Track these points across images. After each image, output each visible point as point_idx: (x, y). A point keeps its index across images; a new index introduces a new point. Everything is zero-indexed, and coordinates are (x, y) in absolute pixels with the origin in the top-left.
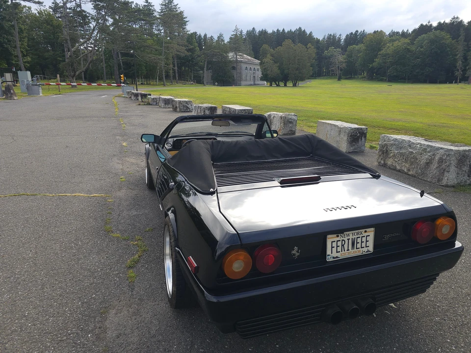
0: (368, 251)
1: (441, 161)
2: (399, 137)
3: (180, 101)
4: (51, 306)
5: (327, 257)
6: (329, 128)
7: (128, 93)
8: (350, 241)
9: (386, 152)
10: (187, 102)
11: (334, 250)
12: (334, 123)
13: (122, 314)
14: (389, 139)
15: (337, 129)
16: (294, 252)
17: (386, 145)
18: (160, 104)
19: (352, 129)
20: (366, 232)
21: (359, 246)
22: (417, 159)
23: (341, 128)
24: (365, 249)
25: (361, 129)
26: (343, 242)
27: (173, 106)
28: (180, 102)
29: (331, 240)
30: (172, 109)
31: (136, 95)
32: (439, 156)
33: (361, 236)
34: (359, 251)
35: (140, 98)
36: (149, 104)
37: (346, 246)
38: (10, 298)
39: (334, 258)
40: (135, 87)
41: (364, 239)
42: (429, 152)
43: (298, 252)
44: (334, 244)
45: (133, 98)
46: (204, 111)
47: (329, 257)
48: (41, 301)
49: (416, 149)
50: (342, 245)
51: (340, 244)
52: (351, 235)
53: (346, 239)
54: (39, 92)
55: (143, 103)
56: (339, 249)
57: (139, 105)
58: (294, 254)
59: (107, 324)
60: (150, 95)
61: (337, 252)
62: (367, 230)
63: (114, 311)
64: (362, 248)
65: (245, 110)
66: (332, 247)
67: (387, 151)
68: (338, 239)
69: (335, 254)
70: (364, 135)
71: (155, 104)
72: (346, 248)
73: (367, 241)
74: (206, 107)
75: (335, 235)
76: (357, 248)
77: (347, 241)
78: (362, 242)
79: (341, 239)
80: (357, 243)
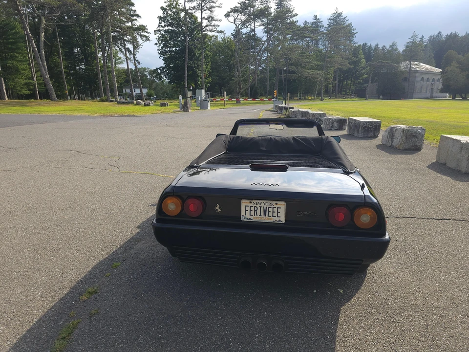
0: (280, 221)
3: (314, 114)
8: (262, 209)
10: (320, 115)
11: (248, 212)
16: (217, 208)
18: (298, 117)
20: (276, 204)
21: (271, 214)
24: (277, 219)
26: (256, 208)
29: (245, 203)
31: (282, 109)
33: (272, 207)
34: (270, 219)
37: (258, 212)
39: (247, 219)
41: (275, 210)
43: (220, 208)
44: (248, 208)
46: (333, 124)
47: (243, 217)
50: (255, 211)
51: (252, 209)
52: (263, 204)
53: (258, 206)
54: (208, 106)
56: (252, 213)
57: (280, 117)
61: (250, 215)
62: (278, 202)
64: (273, 216)
65: (371, 122)
66: (246, 210)
68: (251, 205)
69: (248, 216)
72: (259, 214)
73: (278, 212)
74: (335, 119)
75: (249, 201)
76: (268, 216)
77: (259, 208)
78: (273, 212)
79: (254, 205)
80: (269, 212)
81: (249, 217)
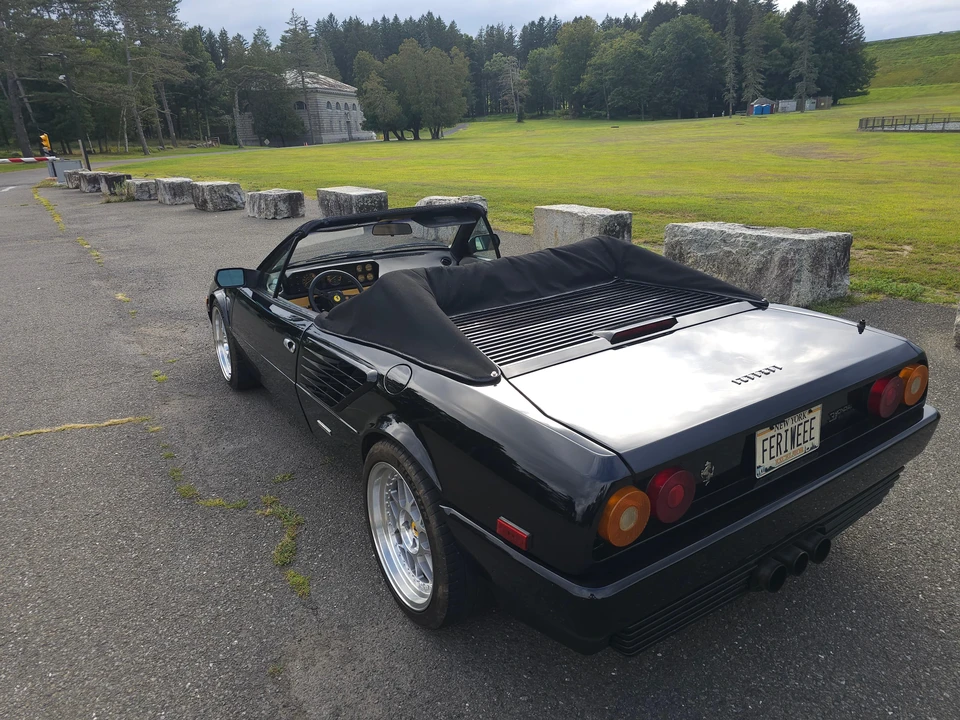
0: (813, 447)
1: (784, 263)
2: (699, 225)
3: (212, 187)
4: (147, 686)
5: (758, 471)
6: (559, 220)
7: (69, 176)
8: (789, 433)
9: (680, 257)
10: (227, 188)
11: (767, 454)
12: (568, 210)
13: (319, 665)
14: (682, 231)
15: (576, 221)
16: (705, 472)
17: (678, 243)
18: (160, 197)
19: (606, 218)
20: (810, 411)
21: (801, 440)
22: (739, 264)
23: (584, 218)
24: (809, 445)
25: (622, 216)
26: (779, 437)
27: (195, 199)
28: (212, 189)
29: (761, 437)
30: (193, 207)
31: (94, 180)
32: (779, 255)
33: (804, 421)
34: (800, 450)
35: (104, 187)
36: (131, 199)
37: (783, 444)
38: (31, 692)
39: (767, 470)
40: (83, 162)
41: (808, 426)
42: (761, 249)
44: (767, 444)
45: (84, 186)
46: (276, 206)
47: (760, 470)
48: (113, 680)
49: (737, 246)
50: (778, 444)
51: (774, 442)
52: (790, 423)
53: (782, 431)
55: (113, 198)
56: (774, 452)
57: (108, 202)
58: (705, 476)
59: (297, 692)
60: (129, 177)
61: (771, 458)
63: (298, 665)
64: (804, 442)
65: (370, 196)
66: (764, 451)
67: (681, 255)
68: (772, 433)
69: (768, 463)
70: (626, 229)
71: (146, 197)
72: (783, 449)
73: (811, 429)
74: (278, 196)
75: (768, 427)
76: (797, 445)
77: (784, 436)
78: (805, 432)
79: (777, 433)
80: (798, 435)
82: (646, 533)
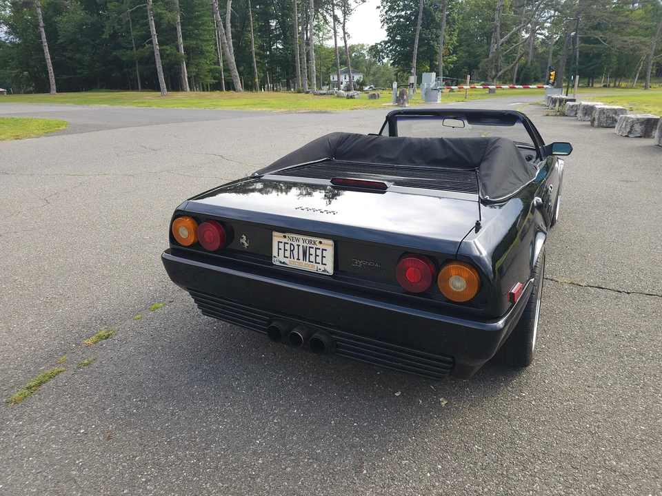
0: (325, 271)
3: (603, 109)
8: (301, 249)
11: (281, 252)
16: (243, 241)
18: (578, 115)
20: (320, 243)
21: (312, 258)
24: (321, 267)
26: (292, 247)
27: (592, 117)
29: (277, 237)
30: (590, 123)
31: (555, 101)
33: (315, 246)
34: (313, 266)
35: (557, 106)
36: (563, 114)
37: (295, 252)
39: (280, 262)
41: (319, 252)
43: (246, 241)
44: (281, 246)
45: (551, 106)
47: (275, 259)
50: (291, 251)
51: (288, 247)
52: (301, 241)
53: (295, 244)
54: (437, 98)
55: (557, 113)
56: (288, 254)
58: (243, 243)
61: (285, 257)
62: (323, 241)
64: (316, 263)
66: (279, 249)
68: (286, 240)
69: (282, 258)
71: (573, 114)
72: (296, 257)
73: (323, 257)
74: (638, 119)
75: (282, 235)
76: (309, 261)
77: (296, 247)
78: (316, 256)
79: (290, 242)
80: (310, 254)
81: (283, 260)
82: (193, 246)
